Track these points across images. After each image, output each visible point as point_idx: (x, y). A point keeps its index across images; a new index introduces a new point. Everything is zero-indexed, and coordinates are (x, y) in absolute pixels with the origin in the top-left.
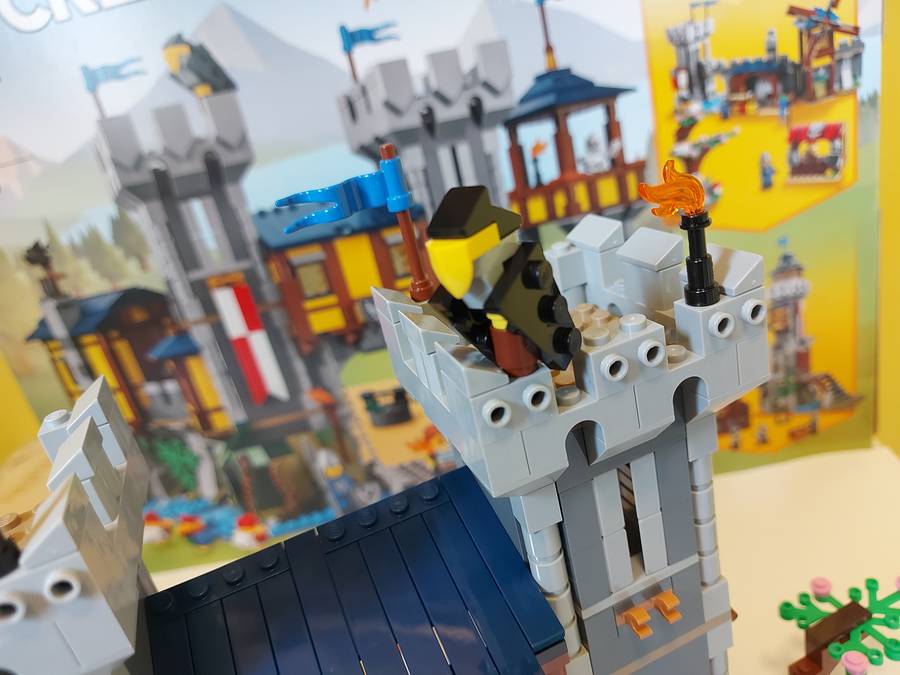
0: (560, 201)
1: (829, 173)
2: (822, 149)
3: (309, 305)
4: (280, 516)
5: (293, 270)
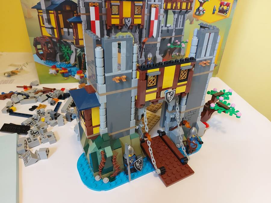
0: (174, 5)
1: (225, 13)
2: (225, 8)
3: (112, 16)
5: (111, 6)
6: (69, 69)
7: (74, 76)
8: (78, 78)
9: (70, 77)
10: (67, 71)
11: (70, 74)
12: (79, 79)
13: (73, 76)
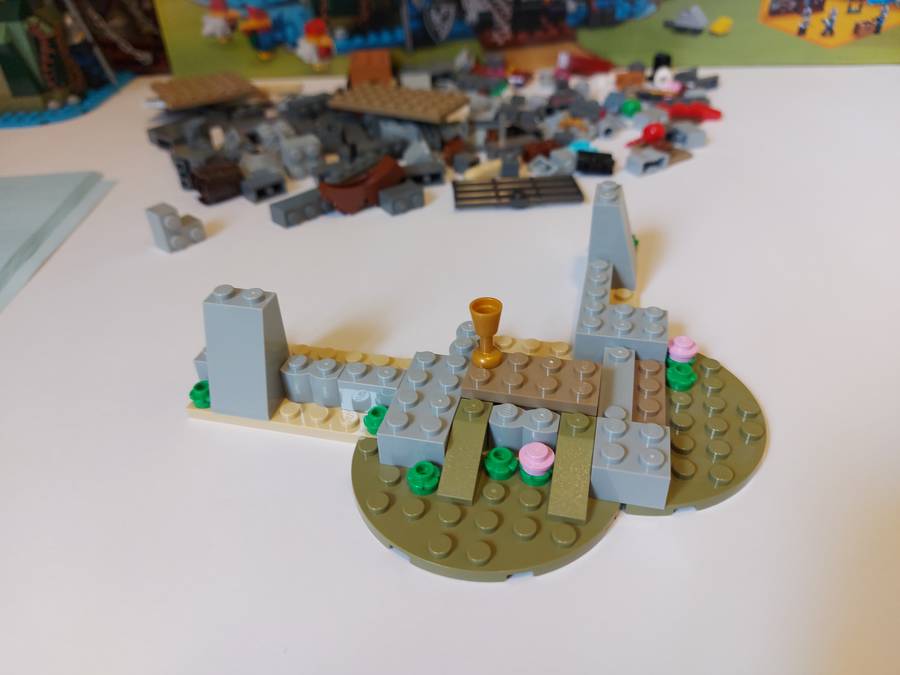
4: (349, 28)
6: (273, 14)
8: (311, 58)
9: (280, 51)
10: (268, 22)
11: (279, 36)
12: (315, 61)
13: (289, 48)
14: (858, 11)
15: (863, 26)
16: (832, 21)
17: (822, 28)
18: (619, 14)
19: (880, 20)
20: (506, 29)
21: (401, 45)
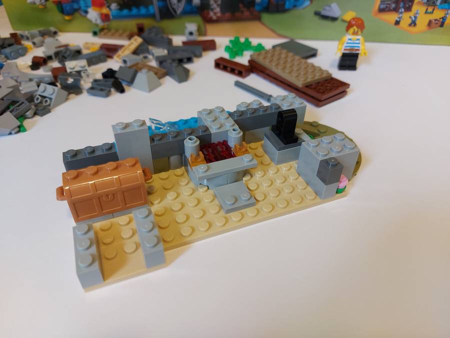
4: (119, 4)
7: (86, 12)
8: (96, 20)
9: (77, 15)
12: (99, 22)
13: (83, 14)
14: (432, 13)
15: (434, 21)
16: (415, 17)
17: (410, 21)
18: (287, 6)
19: (444, 19)
20: (218, 10)
21: (153, 16)
